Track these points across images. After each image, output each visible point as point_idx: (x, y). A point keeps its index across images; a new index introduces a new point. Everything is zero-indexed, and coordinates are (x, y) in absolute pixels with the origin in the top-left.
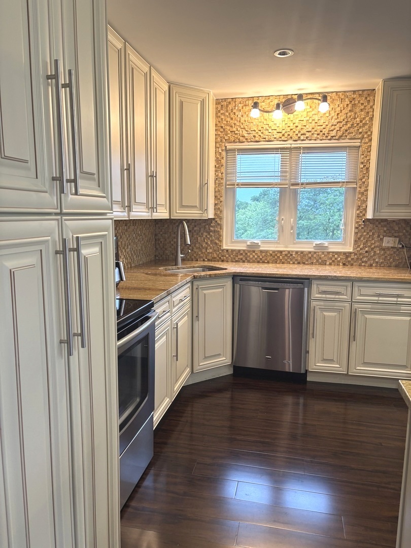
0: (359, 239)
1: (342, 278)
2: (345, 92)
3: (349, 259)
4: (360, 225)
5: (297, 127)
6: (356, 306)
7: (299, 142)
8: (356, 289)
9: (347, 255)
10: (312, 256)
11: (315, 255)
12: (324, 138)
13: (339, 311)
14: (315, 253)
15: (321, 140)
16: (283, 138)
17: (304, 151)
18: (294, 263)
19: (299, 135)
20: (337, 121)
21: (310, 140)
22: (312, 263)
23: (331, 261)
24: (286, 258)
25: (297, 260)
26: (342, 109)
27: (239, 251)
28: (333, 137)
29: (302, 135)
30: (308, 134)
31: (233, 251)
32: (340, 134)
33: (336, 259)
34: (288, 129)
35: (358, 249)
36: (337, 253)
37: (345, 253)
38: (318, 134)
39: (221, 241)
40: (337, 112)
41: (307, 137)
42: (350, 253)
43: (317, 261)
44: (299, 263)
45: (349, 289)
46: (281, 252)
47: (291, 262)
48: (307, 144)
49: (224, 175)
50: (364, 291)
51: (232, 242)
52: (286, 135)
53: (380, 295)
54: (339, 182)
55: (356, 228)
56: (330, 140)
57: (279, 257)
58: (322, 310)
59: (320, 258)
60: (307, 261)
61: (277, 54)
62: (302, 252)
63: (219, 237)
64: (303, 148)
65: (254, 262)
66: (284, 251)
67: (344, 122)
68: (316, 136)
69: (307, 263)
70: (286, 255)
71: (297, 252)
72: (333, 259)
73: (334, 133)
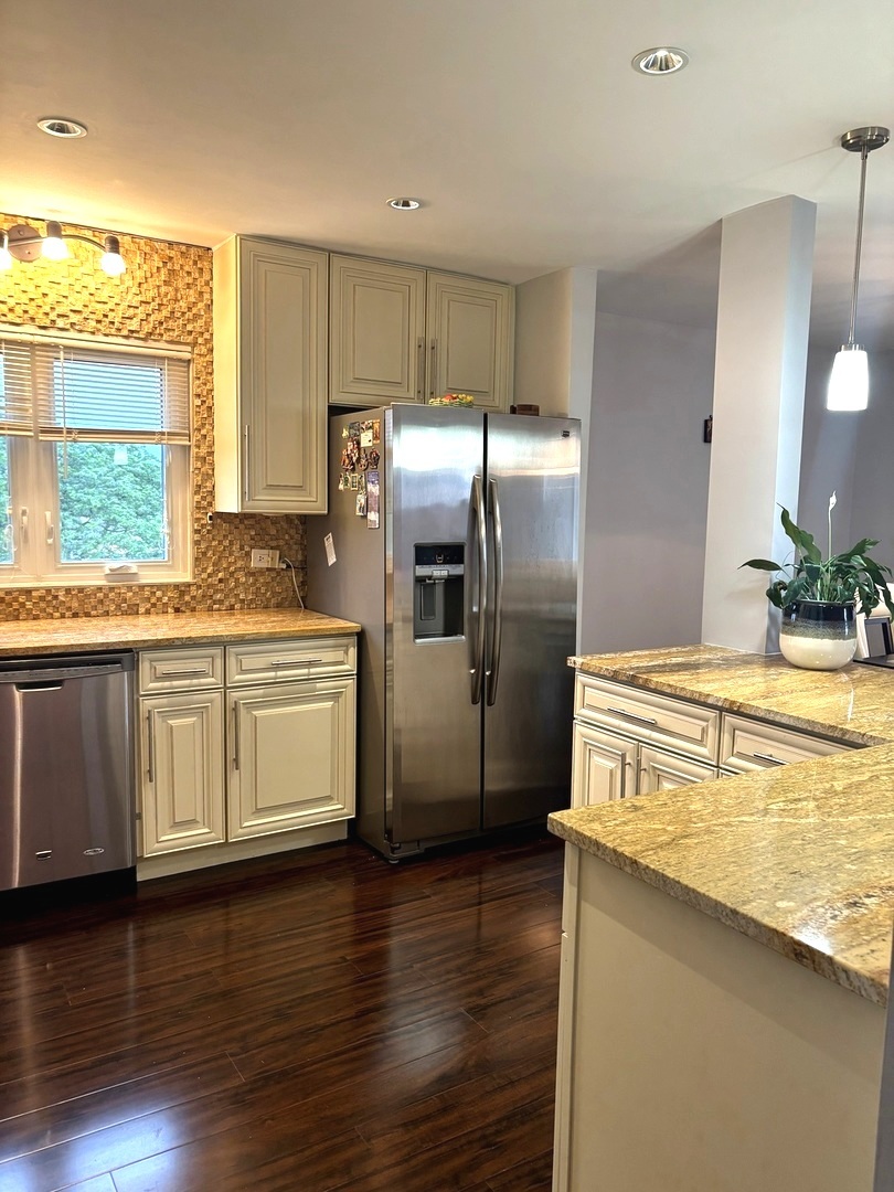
0: (204, 554)
1: (204, 641)
2: (150, 239)
3: (187, 598)
4: (203, 526)
5: (45, 295)
6: (234, 695)
7: (52, 332)
8: (232, 661)
9: (181, 589)
10: (106, 596)
11: (111, 595)
12: (113, 331)
13: (201, 711)
14: (112, 589)
15: (106, 335)
16: (11, 317)
17: (68, 356)
18: (63, 616)
19: (53, 316)
20: (139, 298)
21: (80, 331)
22: (107, 613)
23: (149, 606)
24: (42, 605)
25: (69, 609)
26: (149, 275)
28: (132, 332)
29: (59, 316)
30: (74, 318)
32: (147, 328)
33: (159, 599)
34: (24, 299)
35: (204, 576)
36: (160, 587)
37: (176, 586)
38: (99, 322)
40: (138, 280)
41: (73, 324)
42: (189, 585)
43: (118, 607)
44: (75, 615)
45: (219, 662)
46: (28, 592)
47: (57, 614)
48: (72, 338)
50: (248, 662)
52: (19, 310)
53: (277, 667)
54: (153, 433)
55: (197, 531)
56: (126, 337)
57: (23, 605)
58: (166, 715)
59: (125, 601)
60: (95, 608)
61: (44, 126)
62: (81, 590)
64: (66, 347)
66: (37, 589)
67: (154, 305)
68: (94, 324)
69: (94, 613)
70: (42, 598)
71: (68, 590)
72: (153, 600)
73: (134, 325)
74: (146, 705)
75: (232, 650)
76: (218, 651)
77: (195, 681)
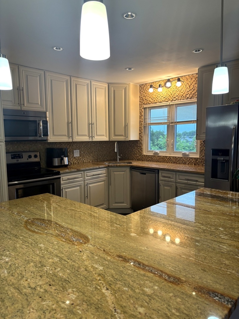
0: (202, 151)
1: (171, 170)
2: (193, 74)
3: (197, 162)
4: (202, 143)
5: (172, 94)
6: (178, 185)
7: (173, 102)
8: (177, 176)
9: (196, 159)
10: (180, 159)
11: (181, 159)
12: (184, 98)
15: (183, 100)
16: (166, 100)
17: (175, 106)
18: (172, 163)
19: (173, 98)
20: (189, 89)
21: (178, 100)
22: (180, 163)
23: (189, 162)
24: (168, 160)
25: (173, 161)
26: (192, 83)
27: (149, 156)
28: (188, 97)
29: (174, 98)
30: (177, 97)
31: (147, 155)
32: (191, 96)
33: (191, 161)
34: (168, 96)
35: (202, 156)
37: (195, 158)
38: (181, 97)
39: (142, 151)
40: (189, 85)
41: (176, 99)
43: (182, 162)
44: (174, 163)
45: (175, 176)
46: (166, 157)
47: (171, 162)
48: (177, 102)
49: (143, 120)
51: (148, 152)
52: (167, 99)
54: (192, 121)
55: (201, 145)
56: (187, 99)
57: (165, 159)
59: (183, 161)
60: (178, 162)
61: (127, 69)
62: (175, 157)
63: (141, 149)
64: (175, 104)
65: (155, 161)
66: (168, 156)
67: (193, 90)
68: (180, 98)
69: (177, 163)
70: (168, 158)
71: (173, 157)
72: (190, 161)
73: (188, 96)
74: (160, 182)
75: (178, 173)
76: (174, 173)
77: (170, 179)
